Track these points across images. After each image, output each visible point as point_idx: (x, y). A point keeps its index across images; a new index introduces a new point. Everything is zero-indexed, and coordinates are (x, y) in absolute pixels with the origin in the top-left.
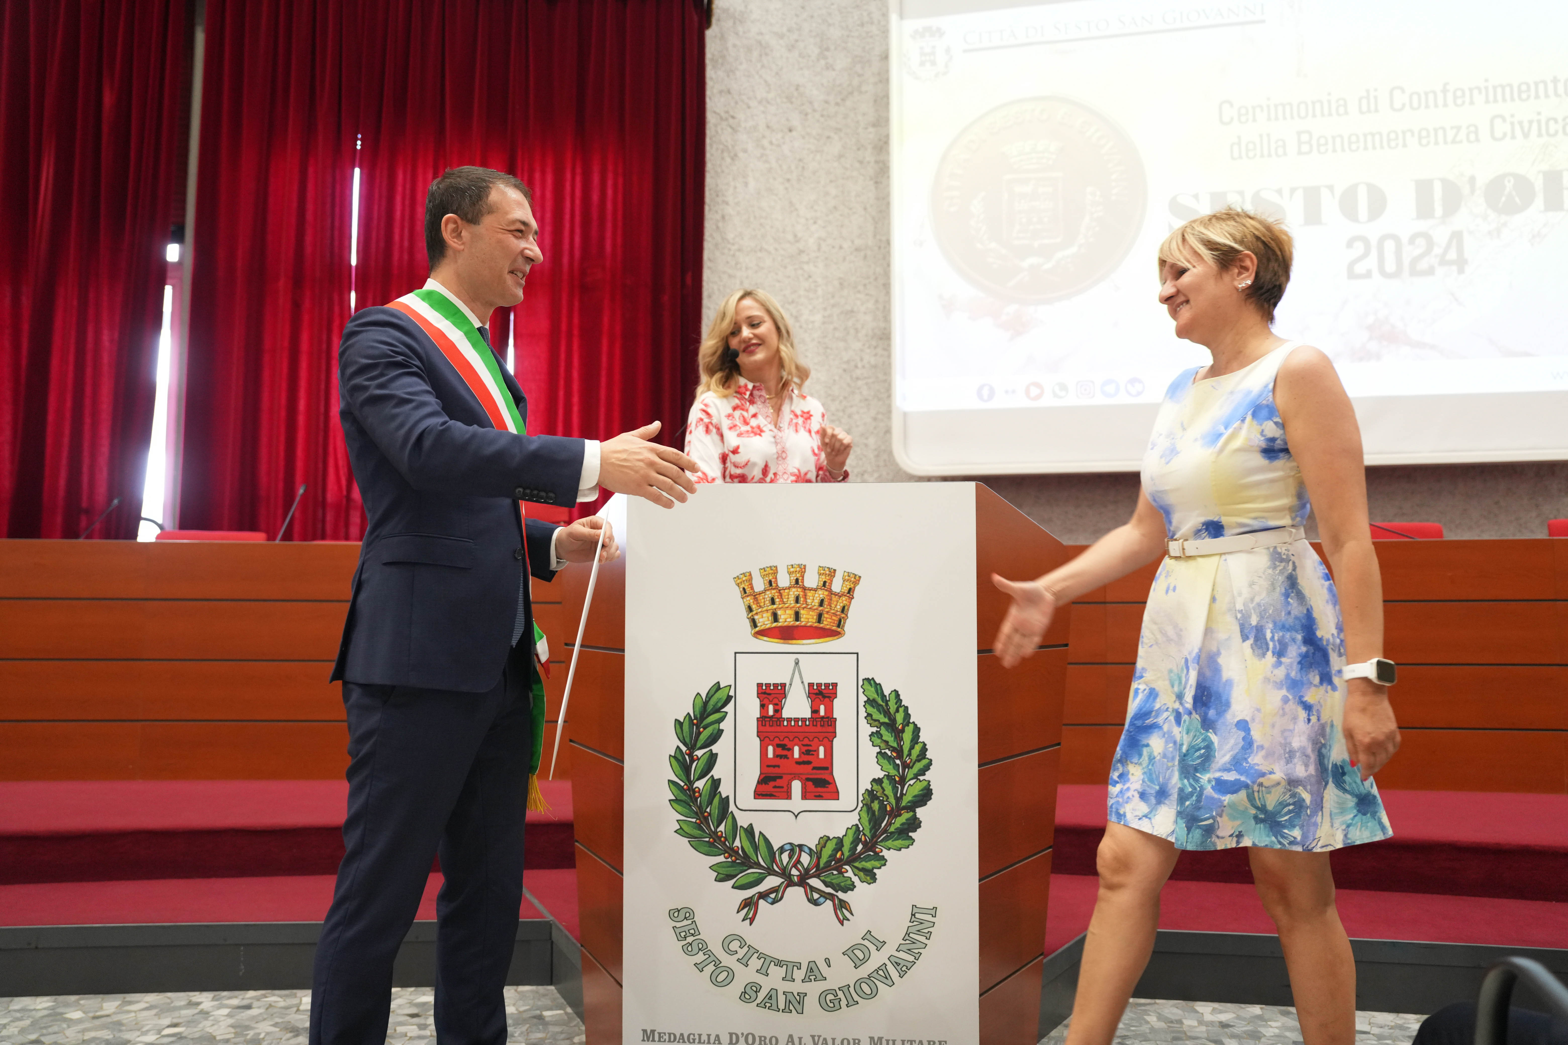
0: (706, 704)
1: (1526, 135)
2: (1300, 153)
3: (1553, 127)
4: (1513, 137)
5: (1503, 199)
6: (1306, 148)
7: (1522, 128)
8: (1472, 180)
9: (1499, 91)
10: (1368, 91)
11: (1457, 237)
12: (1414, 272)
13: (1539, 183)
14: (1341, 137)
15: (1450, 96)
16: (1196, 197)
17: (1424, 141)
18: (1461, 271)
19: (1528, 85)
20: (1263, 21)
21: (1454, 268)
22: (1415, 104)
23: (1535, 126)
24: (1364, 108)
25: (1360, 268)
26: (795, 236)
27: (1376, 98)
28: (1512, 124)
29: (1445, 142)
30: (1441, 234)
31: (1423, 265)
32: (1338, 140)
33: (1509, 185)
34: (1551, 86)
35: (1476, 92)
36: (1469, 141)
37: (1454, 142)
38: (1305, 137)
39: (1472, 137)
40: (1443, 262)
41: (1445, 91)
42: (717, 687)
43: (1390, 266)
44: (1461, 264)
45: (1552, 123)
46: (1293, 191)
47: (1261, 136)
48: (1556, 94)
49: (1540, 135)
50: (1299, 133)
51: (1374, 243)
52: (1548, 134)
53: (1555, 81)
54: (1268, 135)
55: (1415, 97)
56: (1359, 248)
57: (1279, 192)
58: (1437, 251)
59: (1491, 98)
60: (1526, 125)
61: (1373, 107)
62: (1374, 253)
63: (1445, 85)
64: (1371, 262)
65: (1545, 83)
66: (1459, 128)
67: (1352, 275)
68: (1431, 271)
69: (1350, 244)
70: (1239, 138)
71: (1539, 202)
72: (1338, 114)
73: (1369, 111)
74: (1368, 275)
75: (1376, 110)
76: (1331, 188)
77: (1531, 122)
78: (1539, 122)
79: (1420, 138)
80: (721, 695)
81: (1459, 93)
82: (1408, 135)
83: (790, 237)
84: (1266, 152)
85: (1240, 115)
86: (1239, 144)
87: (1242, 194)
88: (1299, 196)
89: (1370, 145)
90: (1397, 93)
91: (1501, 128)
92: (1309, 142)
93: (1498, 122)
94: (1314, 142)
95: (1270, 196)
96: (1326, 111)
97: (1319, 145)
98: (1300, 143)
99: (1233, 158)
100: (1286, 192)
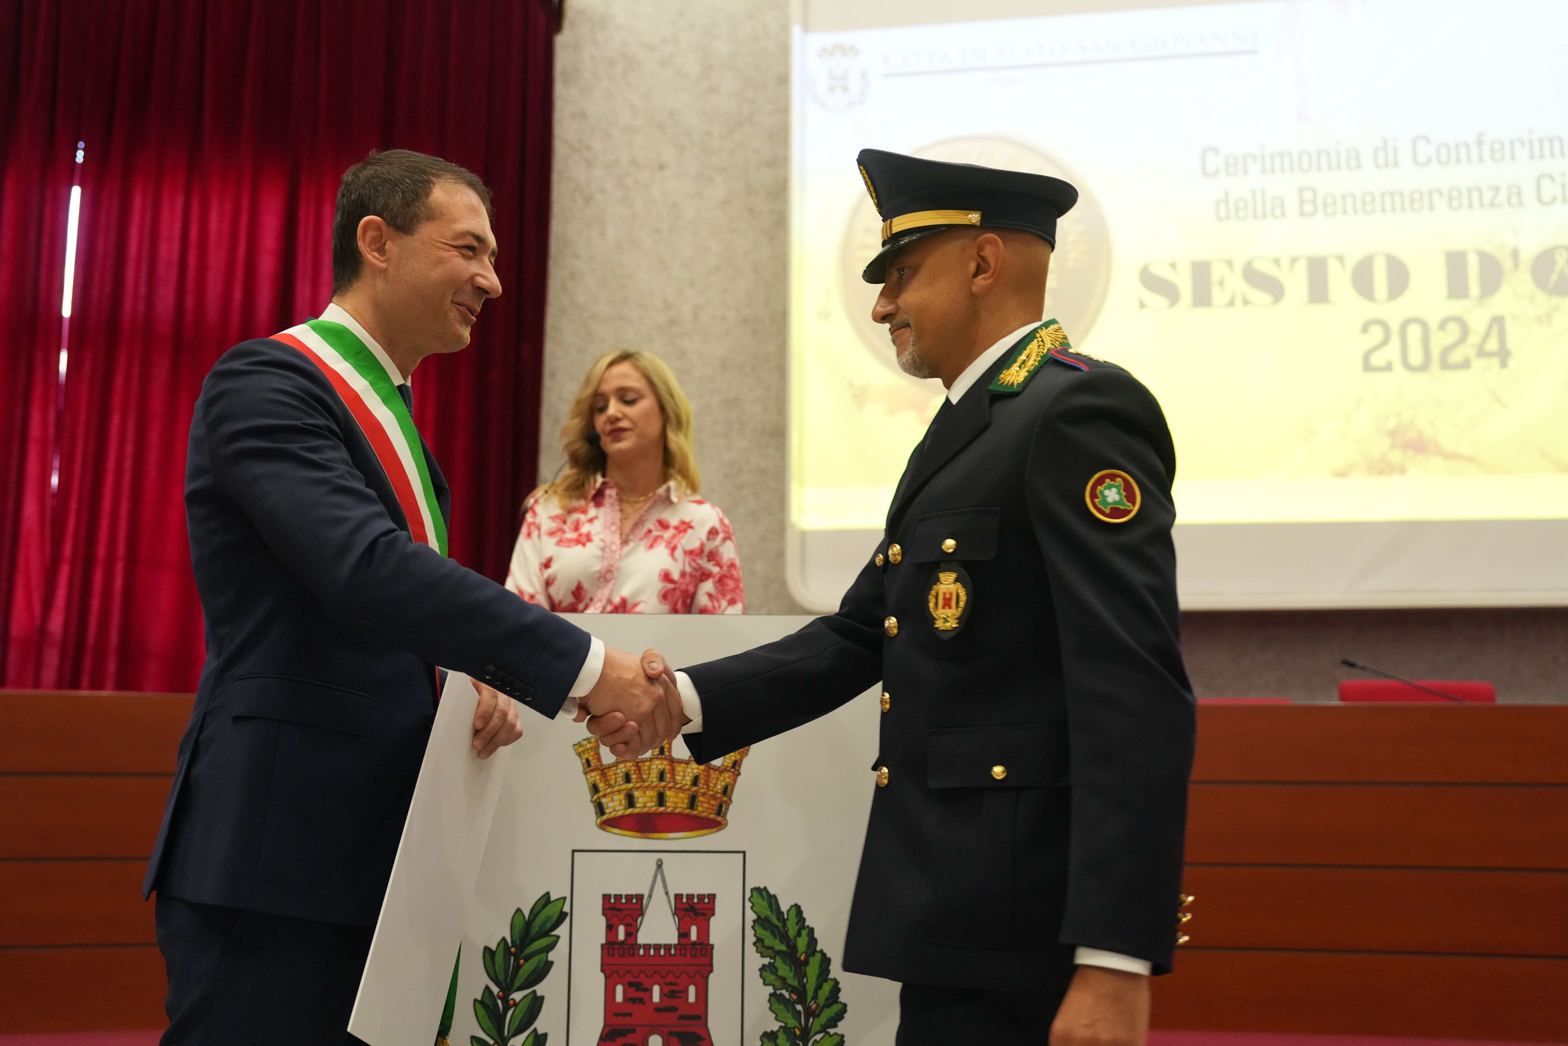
0: (529, 924)
2: (1302, 214)
5: (1554, 277)
6: (1308, 208)
8: (1515, 254)
9: (1546, 145)
10: (1385, 141)
11: (1498, 322)
12: (1445, 365)
14: (1353, 196)
15: (1486, 150)
16: (1173, 265)
17: (1455, 204)
18: (1504, 364)
20: (1254, 52)
21: (1495, 361)
22: (1444, 158)
24: (1381, 160)
25: (1378, 359)
26: (666, 302)
27: (1395, 149)
28: (1563, 185)
29: (1482, 205)
30: (1478, 320)
31: (1456, 356)
32: (1349, 201)
33: (1561, 259)
35: (1517, 146)
36: (1510, 204)
37: (1492, 205)
38: (1308, 195)
39: (1515, 200)
40: (1481, 353)
41: (1480, 143)
42: (546, 900)
43: (1416, 358)
44: (1503, 355)
46: (1294, 261)
47: (1254, 193)
50: (1301, 190)
51: (1395, 327)
54: (1263, 192)
55: (1443, 150)
56: (1377, 333)
57: (1277, 262)
58: (1474, 339)
59: (1537, 152)
61: (1391, 161)
62: (1395, 341)
63: (1480, 136)
64: (1392, 352)
66: (1497, 189)
67: (1368, 367)
68: (1466, 364)
69: (1365, 328)
70: (1227, 194)
72: (1349, 168)
73: (1387, 165)
74: (1388, 367)
75: (1396, 164)
79: (1450, 199)
80: (551, 911)
81: (1497, 146)
82: (1436, 196)
83: (658, 303)
84: (1259, 211)
85: (1227, 165)
86: (1226, 201)
87: (1230, 263)
88: (1302, 268)
89: (1388, 206)
90: (1421, 144)
91: (1549, 190)
92: (1314, 202)
93: (1545, 183)
94: (1320, 202)
95: (1265, 267)
96: (1334, 163)
97: (1326, 205)
98: (1302, 202)
99: (1219, 218)
100: (1285, 263)
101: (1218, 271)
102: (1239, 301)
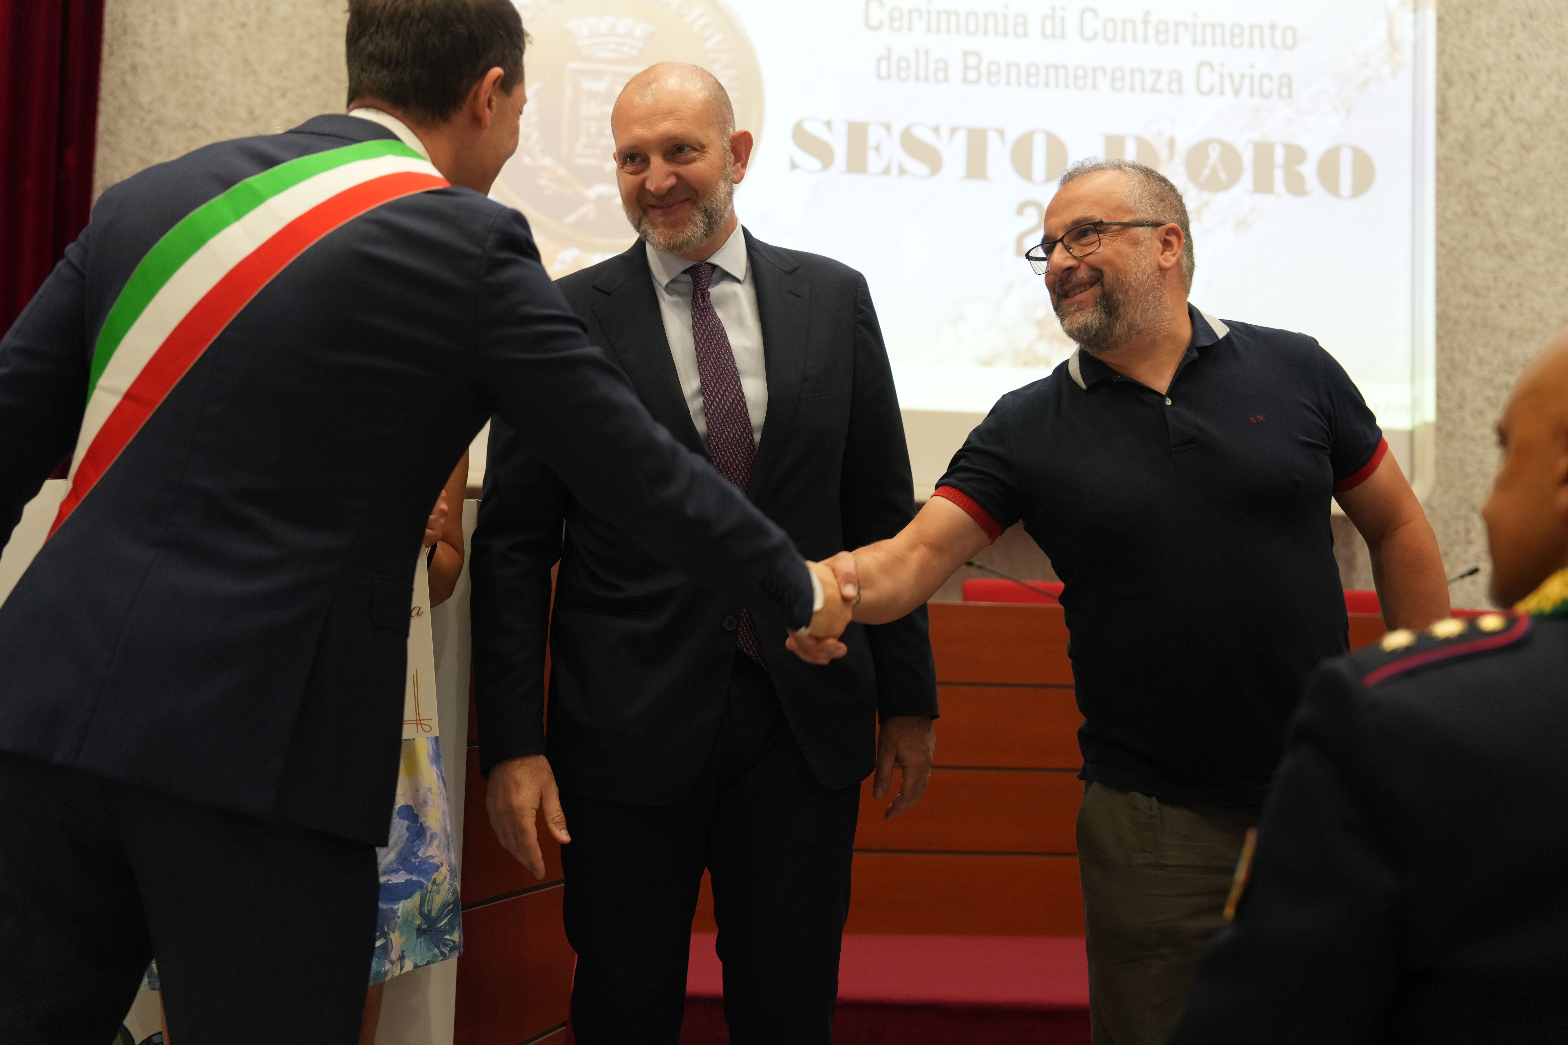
1: (1237, 92)
2: (965, 81)
3: (1267, 86)
4: (1222, 93)
5: (1206, 172)
6: (972, 75)
7: (1232, 82)
8: (1171, 143)
9: (1209, 31)
10: (1054, 9)
13: (1248, 157)
14: (1018, 65)
15: (1151, 30)
16: (828, 124)
17: (1118, 85)
19: (1241, 27)
22: (1110, 34)
23: (1247, 82)
24: (1048, 31)
26: (251, 112)
27: (1063, 19)
28: (1222, 76)
29: (1143, 89)
32: (1014, 70)
33: (1214, 153)
34: (1267, 33)
35: (1181, 29)
36: (1171, 91)
37: (1153, 90)
38: (972, 60)
39: (1175, 86)
41: (1146, 22)
45: (1266, 81)
46: (954, 130)
47: (917, 52)
48: (1274, 45)
49: (1252, 94)
50: (966, 54)
52: (1262, 95)
53: (1273, 27)
54: (927, 53)
55: (1110, 26)
56: (1032, 217)
57: (936, 130)
59: (1199, 38)
60: (1237, 79)
61: (1058, 32)
63: (1147, 13)
65: (1260, 27)
66: (1159, 73)
69: (1021, 209)
70: (889, 50)
71: (1247, 180)
72: (1016, 35)
73: (1054, 36)
75: (1063, 36)
76: (1001, 132)
77: (1243, 76)
78: (1252, 77)
79: (1114, 79)
81: (1162, 27)
82: (1099, 74)
83: (242, 113)
84: (922, 74)
85: (892, 19)
86: (888, 58)
87: (888, 127)
88: (961, 137)
89: (1052, 81)
90: (1089, 16)
91: (1209, 79)
92: (977, 68)
93: (1205, 70)
94: (984, 69)
95: (923, 134)
96: (1001, 29)
97: (990, 73)
98: (966, 68)
99: (880, 77)
100: (945, 132)
101: (875, 134)
102: (894, 170)
